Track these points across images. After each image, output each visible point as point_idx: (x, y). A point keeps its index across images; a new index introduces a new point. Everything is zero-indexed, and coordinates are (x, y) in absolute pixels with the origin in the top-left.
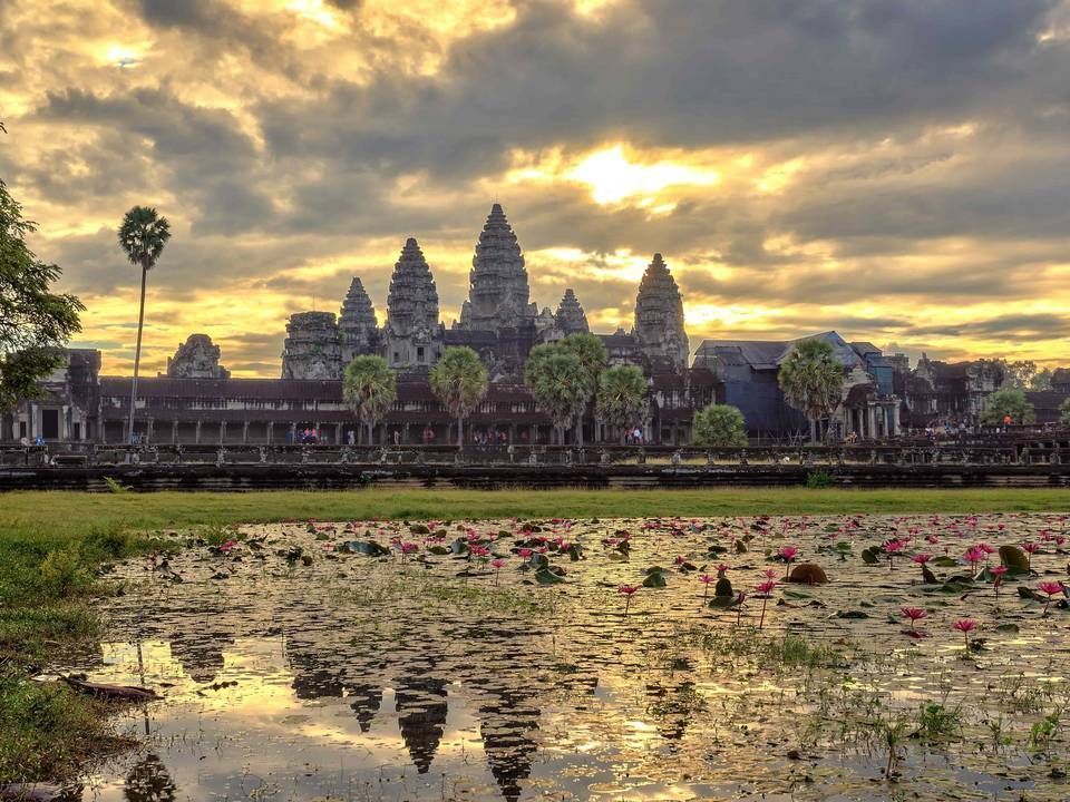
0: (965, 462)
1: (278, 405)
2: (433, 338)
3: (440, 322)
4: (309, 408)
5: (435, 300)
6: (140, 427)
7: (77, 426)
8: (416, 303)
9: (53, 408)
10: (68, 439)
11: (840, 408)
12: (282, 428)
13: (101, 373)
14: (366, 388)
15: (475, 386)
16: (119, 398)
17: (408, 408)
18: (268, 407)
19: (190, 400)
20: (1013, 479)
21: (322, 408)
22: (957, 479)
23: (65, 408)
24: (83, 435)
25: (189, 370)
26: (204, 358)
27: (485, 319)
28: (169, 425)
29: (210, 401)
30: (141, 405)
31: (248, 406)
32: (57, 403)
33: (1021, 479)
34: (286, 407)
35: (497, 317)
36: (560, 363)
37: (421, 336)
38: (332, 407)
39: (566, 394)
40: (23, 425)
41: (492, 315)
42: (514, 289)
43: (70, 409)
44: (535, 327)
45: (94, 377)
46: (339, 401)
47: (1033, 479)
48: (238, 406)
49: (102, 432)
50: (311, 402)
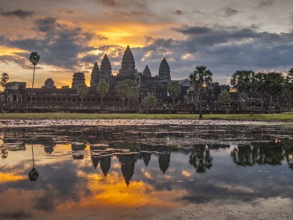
0: (172, 109)
1: (64, 94)
2: (110, 78)
3: (112, 74)
4: (71, 95)
5: (111, 69)
6: (34, 99)
7: (20, 98)
8: (106, 69)
9: (15, 95)
10: (18, 101)
11: (187, 96)
12: (64, 99)
13: (26, 87)
14: (81, 91)
15: (105, 91)
16: (30, 92)
17: (92, 95)
18: (62, 94)
19: (44, 93)
20: (182, 112)
21: (73, 95)
22: (170, 112)
23: (18, 95)
24: (22, 100)
25: (47, 86)
26: (50, 84)
27: (125, 73)
28: (40, 98)
29: (49, 93)
30: (34, 94)
31: (57, 94)
32: (16, 94)
33: (183, 112)
34: (65, 95)
35: (127, 72)
36: (123, 86)
37: (107, 77)
38: (75, 95)
39: (124, 93)
40: (9, 98)
41: (126, 72)
42: (131, 66)
43: (19, 95)
44: (134, 75)
45: (25, 88)
46: (76, 93)
47: (186, 112)
48: (56, 94)
49: (26, 100)
50: (71, 94)
